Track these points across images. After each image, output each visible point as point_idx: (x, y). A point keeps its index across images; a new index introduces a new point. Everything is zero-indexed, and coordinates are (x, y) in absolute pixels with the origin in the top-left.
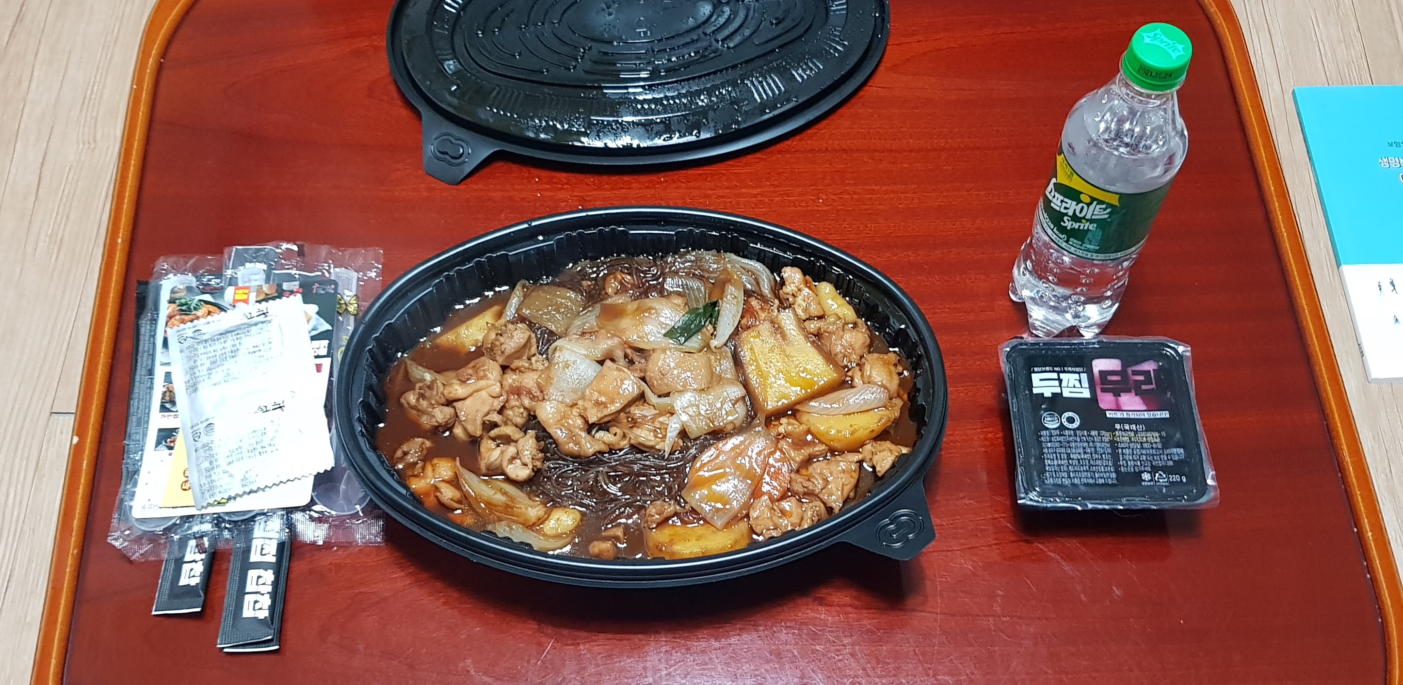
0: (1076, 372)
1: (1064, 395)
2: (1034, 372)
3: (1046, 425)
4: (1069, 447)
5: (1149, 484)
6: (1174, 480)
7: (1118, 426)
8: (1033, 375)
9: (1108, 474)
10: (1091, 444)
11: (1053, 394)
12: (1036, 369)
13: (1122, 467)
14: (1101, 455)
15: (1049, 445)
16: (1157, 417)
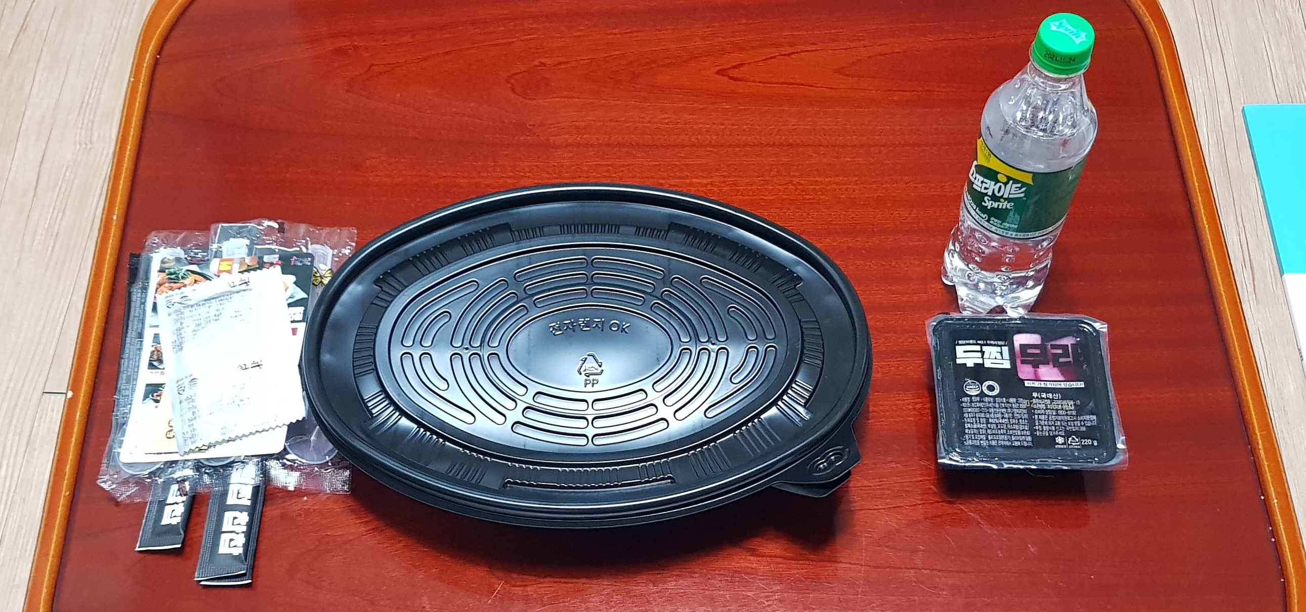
0: (998, 346)
1: (986, 366)
2: (958, 344)
3: (967, 392)
4: (988, 412)
5: (1062, 446)
6: (1086, 444)
7: (1035, 395)
8: (957, 347)
9: (1023, 437)
10: (1009, 410)
11: (974, 364)
12: (960, 342)
13: (1038, 432)
14: (1018, 419)
15: (970, 410)
16: (1073, 387)
